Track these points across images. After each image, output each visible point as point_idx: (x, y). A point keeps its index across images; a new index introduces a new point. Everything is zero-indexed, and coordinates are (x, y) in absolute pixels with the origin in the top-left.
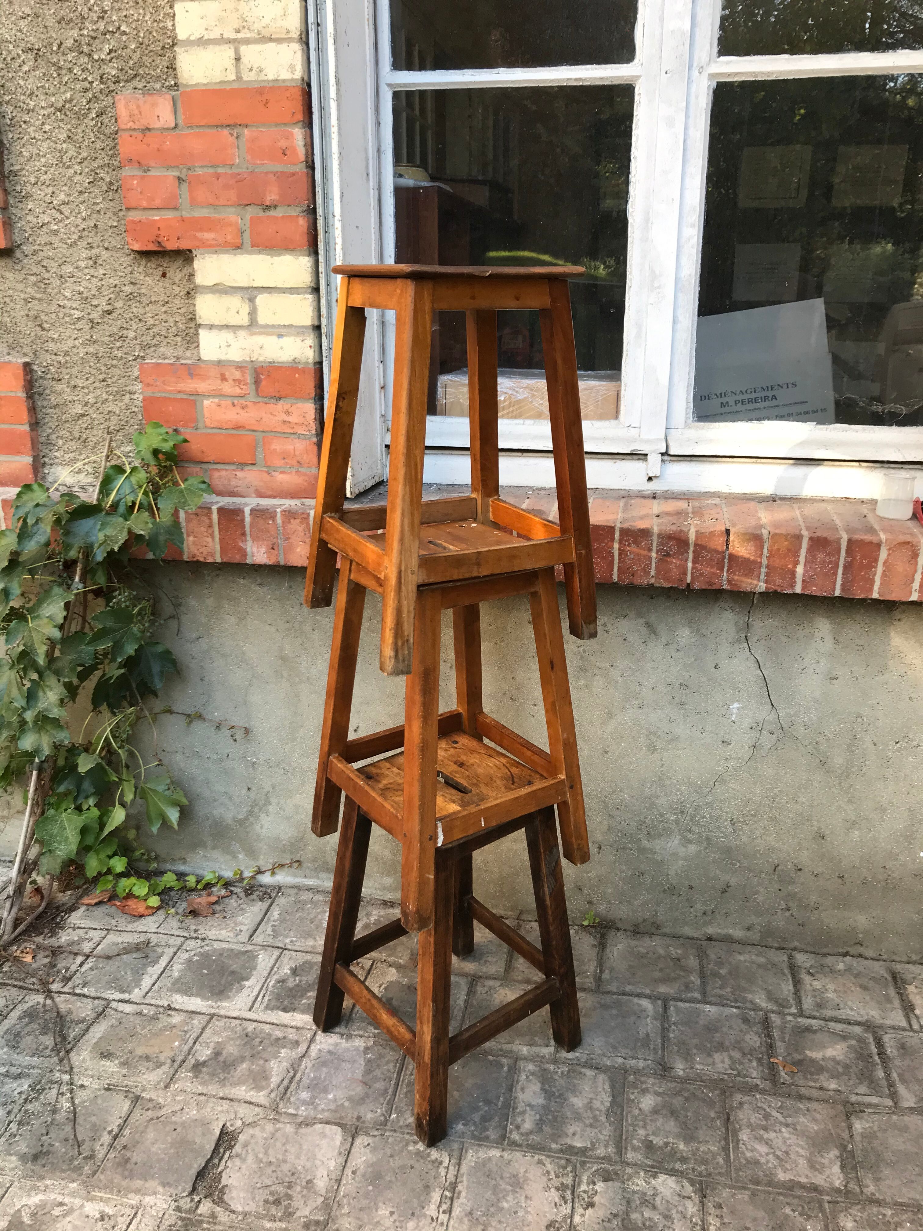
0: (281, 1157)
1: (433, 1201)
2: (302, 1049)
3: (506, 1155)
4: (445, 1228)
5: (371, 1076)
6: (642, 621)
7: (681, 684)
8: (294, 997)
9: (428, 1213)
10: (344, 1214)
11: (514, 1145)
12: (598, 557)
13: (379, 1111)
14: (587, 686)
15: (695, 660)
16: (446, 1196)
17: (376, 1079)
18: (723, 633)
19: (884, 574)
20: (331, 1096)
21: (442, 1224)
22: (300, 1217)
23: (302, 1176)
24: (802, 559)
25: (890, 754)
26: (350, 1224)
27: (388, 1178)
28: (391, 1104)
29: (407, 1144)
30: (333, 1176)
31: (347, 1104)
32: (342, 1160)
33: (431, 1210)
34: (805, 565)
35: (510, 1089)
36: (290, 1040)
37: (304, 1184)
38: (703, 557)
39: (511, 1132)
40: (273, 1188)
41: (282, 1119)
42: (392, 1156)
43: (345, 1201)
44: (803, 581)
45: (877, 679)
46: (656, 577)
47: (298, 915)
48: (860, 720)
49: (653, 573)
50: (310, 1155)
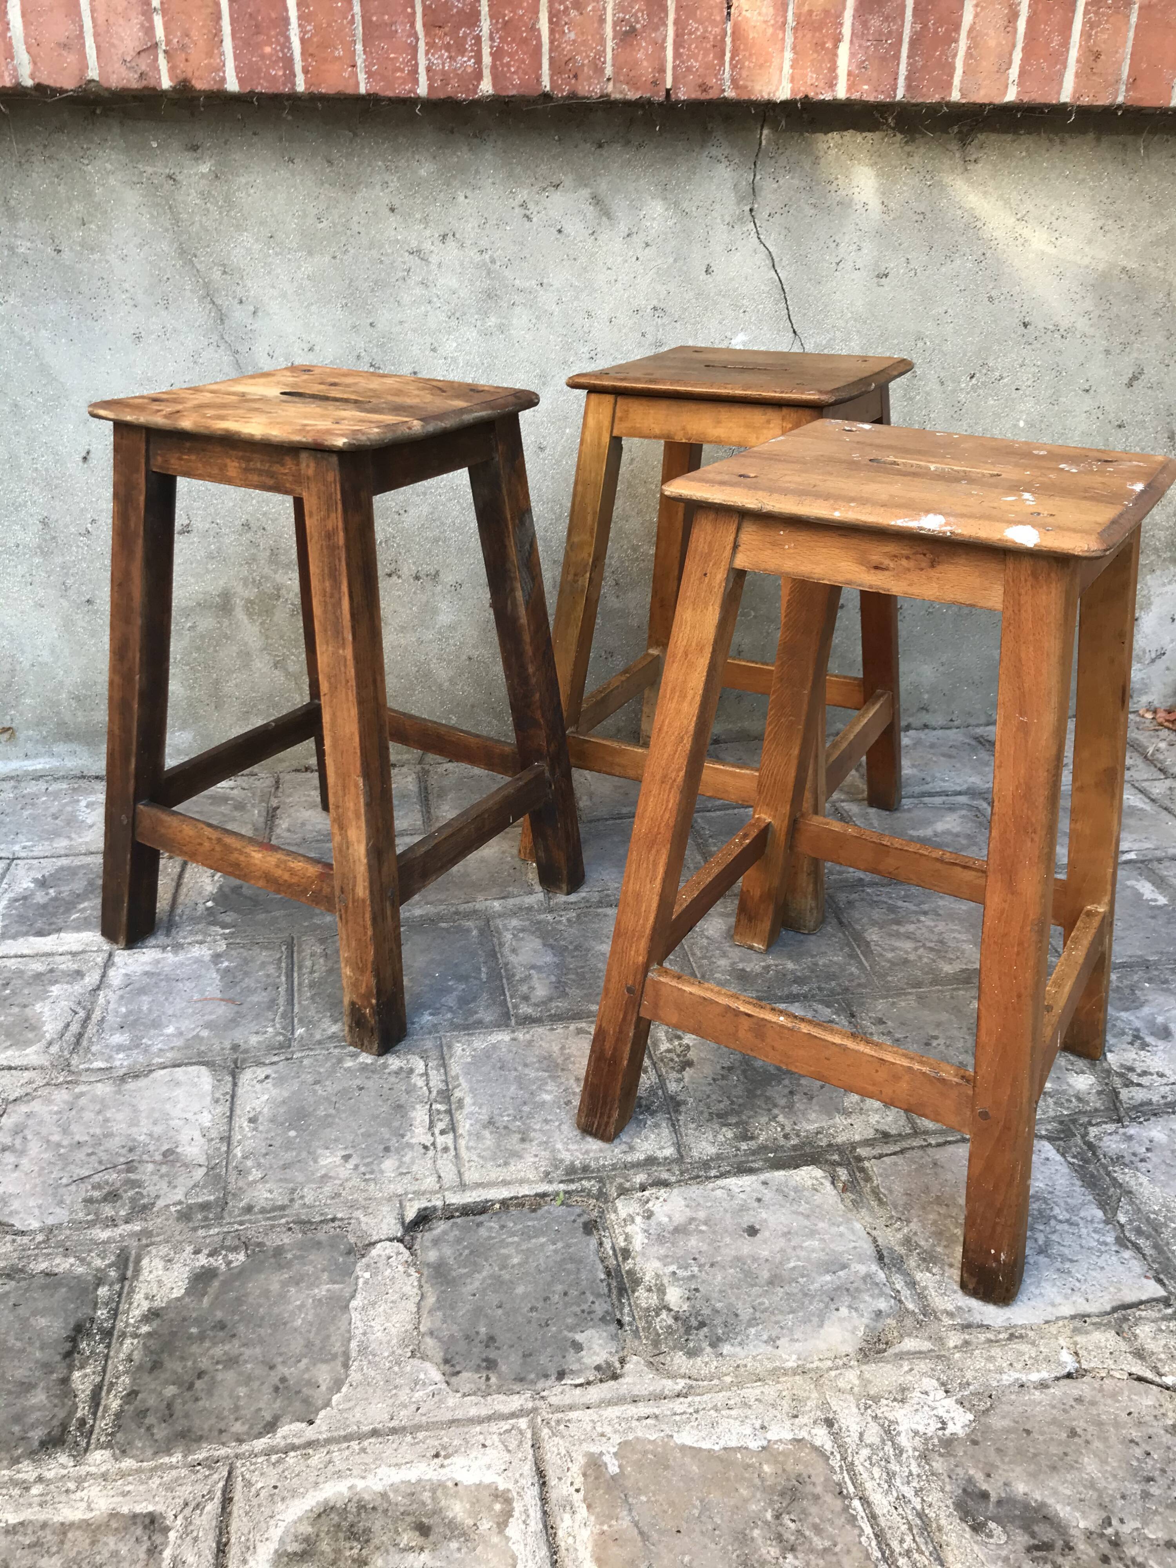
0: (98, 1131)
1: (416, 1123)
2: (92, 979)
3: (520, 1036)
4: (452, 1152)
5: (238, 989)
6: (585, 193)
7: (655, 309)
8: (54, 915)
9: (413, 1141)
10: (255, 1182)
11: (527, 1021)
12: (513, 40)
13: (270, 1030)
14: (501, 328)
15: (675, 261)
16: (439, 1112)
17: (250, 991)
18: (717, 206)
19: (969, 55)
20: (170, 1030)
21: (446, 1149)
22: (168, 1206)
23: (151, 1148)
24: (847, 31)
25: (962, 396)
26: (271, 1192)
27: (321, 1113)
28: (289, 1018)
29: (340, 1061)
30: (214, 1134)
31: (205, 1033)
32: (223, 1109)
33: (419, 1134)
34: (851, 41)
35: (493, 955)
36: (63, 972)
37: (158, 1157)
38: (690, 33)
39: (515, 1006)
40: (96, 1178)
41: (83, 1079)
42: (316, 1082)
43: (249, 1163)
44: (850, 74)
45: (943, 270)
46: (614, 79)
47: (26, 813)
48: (920, 344)
49: (609, 71)
50: (156, 1115)
